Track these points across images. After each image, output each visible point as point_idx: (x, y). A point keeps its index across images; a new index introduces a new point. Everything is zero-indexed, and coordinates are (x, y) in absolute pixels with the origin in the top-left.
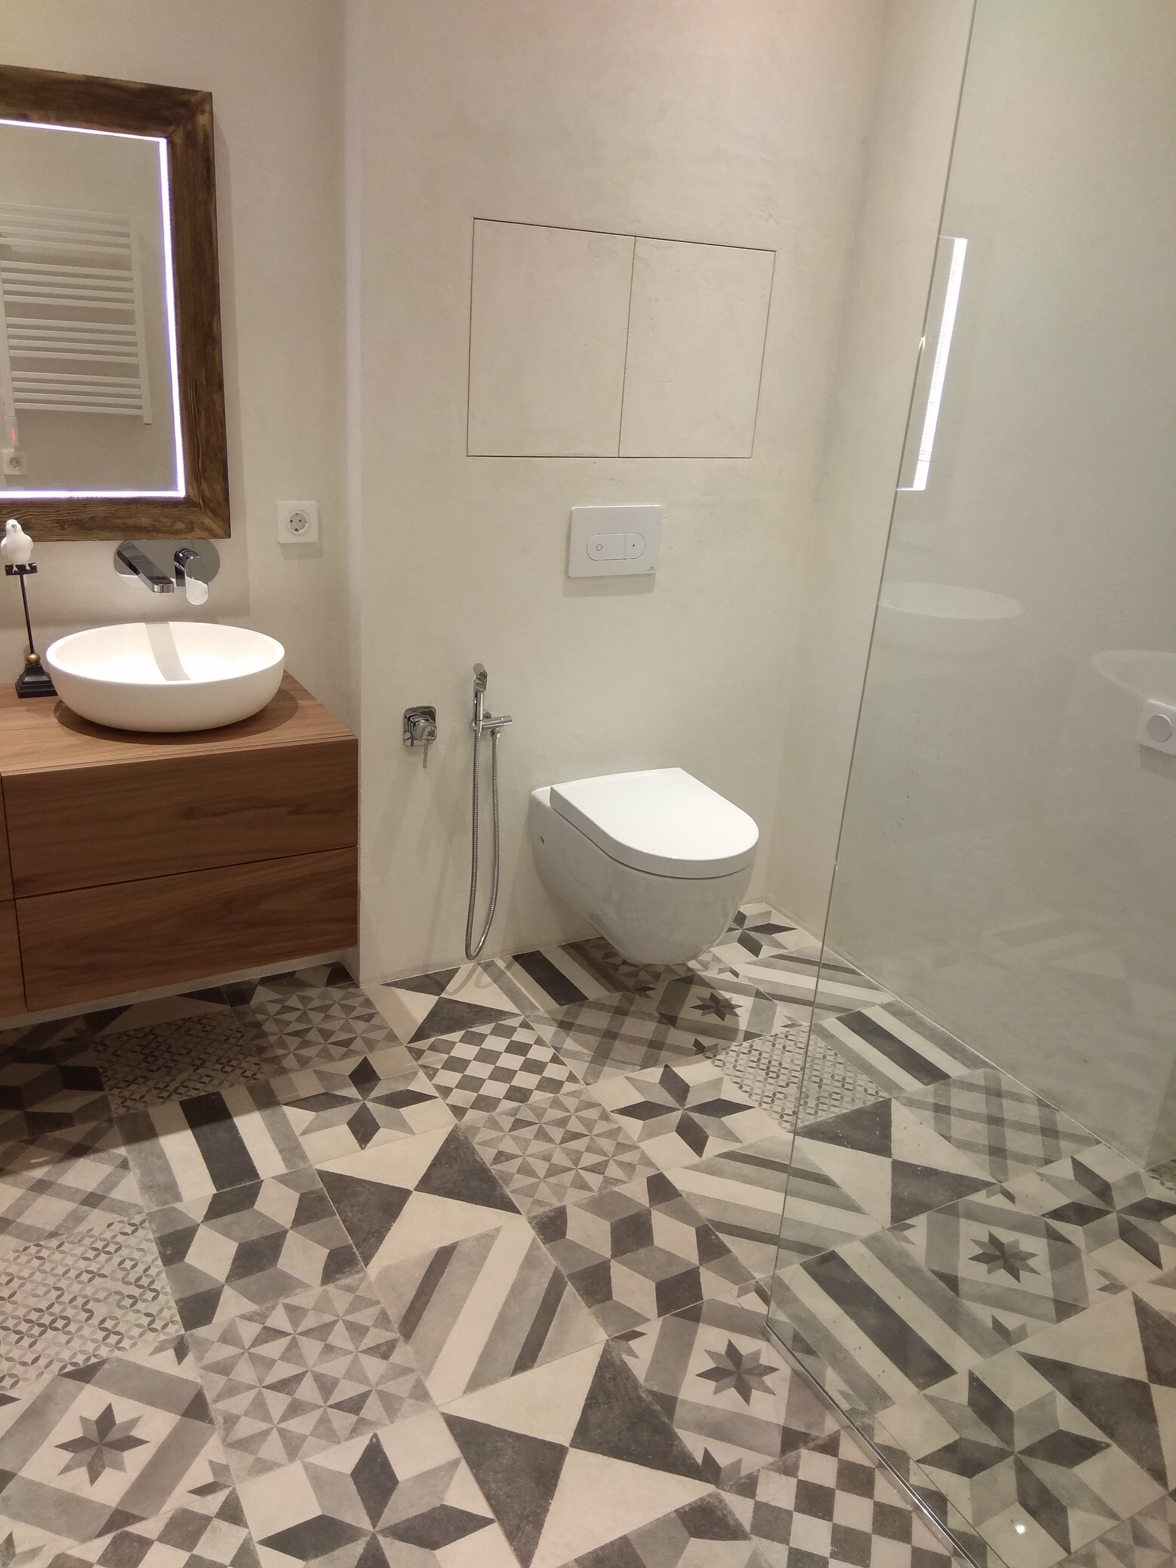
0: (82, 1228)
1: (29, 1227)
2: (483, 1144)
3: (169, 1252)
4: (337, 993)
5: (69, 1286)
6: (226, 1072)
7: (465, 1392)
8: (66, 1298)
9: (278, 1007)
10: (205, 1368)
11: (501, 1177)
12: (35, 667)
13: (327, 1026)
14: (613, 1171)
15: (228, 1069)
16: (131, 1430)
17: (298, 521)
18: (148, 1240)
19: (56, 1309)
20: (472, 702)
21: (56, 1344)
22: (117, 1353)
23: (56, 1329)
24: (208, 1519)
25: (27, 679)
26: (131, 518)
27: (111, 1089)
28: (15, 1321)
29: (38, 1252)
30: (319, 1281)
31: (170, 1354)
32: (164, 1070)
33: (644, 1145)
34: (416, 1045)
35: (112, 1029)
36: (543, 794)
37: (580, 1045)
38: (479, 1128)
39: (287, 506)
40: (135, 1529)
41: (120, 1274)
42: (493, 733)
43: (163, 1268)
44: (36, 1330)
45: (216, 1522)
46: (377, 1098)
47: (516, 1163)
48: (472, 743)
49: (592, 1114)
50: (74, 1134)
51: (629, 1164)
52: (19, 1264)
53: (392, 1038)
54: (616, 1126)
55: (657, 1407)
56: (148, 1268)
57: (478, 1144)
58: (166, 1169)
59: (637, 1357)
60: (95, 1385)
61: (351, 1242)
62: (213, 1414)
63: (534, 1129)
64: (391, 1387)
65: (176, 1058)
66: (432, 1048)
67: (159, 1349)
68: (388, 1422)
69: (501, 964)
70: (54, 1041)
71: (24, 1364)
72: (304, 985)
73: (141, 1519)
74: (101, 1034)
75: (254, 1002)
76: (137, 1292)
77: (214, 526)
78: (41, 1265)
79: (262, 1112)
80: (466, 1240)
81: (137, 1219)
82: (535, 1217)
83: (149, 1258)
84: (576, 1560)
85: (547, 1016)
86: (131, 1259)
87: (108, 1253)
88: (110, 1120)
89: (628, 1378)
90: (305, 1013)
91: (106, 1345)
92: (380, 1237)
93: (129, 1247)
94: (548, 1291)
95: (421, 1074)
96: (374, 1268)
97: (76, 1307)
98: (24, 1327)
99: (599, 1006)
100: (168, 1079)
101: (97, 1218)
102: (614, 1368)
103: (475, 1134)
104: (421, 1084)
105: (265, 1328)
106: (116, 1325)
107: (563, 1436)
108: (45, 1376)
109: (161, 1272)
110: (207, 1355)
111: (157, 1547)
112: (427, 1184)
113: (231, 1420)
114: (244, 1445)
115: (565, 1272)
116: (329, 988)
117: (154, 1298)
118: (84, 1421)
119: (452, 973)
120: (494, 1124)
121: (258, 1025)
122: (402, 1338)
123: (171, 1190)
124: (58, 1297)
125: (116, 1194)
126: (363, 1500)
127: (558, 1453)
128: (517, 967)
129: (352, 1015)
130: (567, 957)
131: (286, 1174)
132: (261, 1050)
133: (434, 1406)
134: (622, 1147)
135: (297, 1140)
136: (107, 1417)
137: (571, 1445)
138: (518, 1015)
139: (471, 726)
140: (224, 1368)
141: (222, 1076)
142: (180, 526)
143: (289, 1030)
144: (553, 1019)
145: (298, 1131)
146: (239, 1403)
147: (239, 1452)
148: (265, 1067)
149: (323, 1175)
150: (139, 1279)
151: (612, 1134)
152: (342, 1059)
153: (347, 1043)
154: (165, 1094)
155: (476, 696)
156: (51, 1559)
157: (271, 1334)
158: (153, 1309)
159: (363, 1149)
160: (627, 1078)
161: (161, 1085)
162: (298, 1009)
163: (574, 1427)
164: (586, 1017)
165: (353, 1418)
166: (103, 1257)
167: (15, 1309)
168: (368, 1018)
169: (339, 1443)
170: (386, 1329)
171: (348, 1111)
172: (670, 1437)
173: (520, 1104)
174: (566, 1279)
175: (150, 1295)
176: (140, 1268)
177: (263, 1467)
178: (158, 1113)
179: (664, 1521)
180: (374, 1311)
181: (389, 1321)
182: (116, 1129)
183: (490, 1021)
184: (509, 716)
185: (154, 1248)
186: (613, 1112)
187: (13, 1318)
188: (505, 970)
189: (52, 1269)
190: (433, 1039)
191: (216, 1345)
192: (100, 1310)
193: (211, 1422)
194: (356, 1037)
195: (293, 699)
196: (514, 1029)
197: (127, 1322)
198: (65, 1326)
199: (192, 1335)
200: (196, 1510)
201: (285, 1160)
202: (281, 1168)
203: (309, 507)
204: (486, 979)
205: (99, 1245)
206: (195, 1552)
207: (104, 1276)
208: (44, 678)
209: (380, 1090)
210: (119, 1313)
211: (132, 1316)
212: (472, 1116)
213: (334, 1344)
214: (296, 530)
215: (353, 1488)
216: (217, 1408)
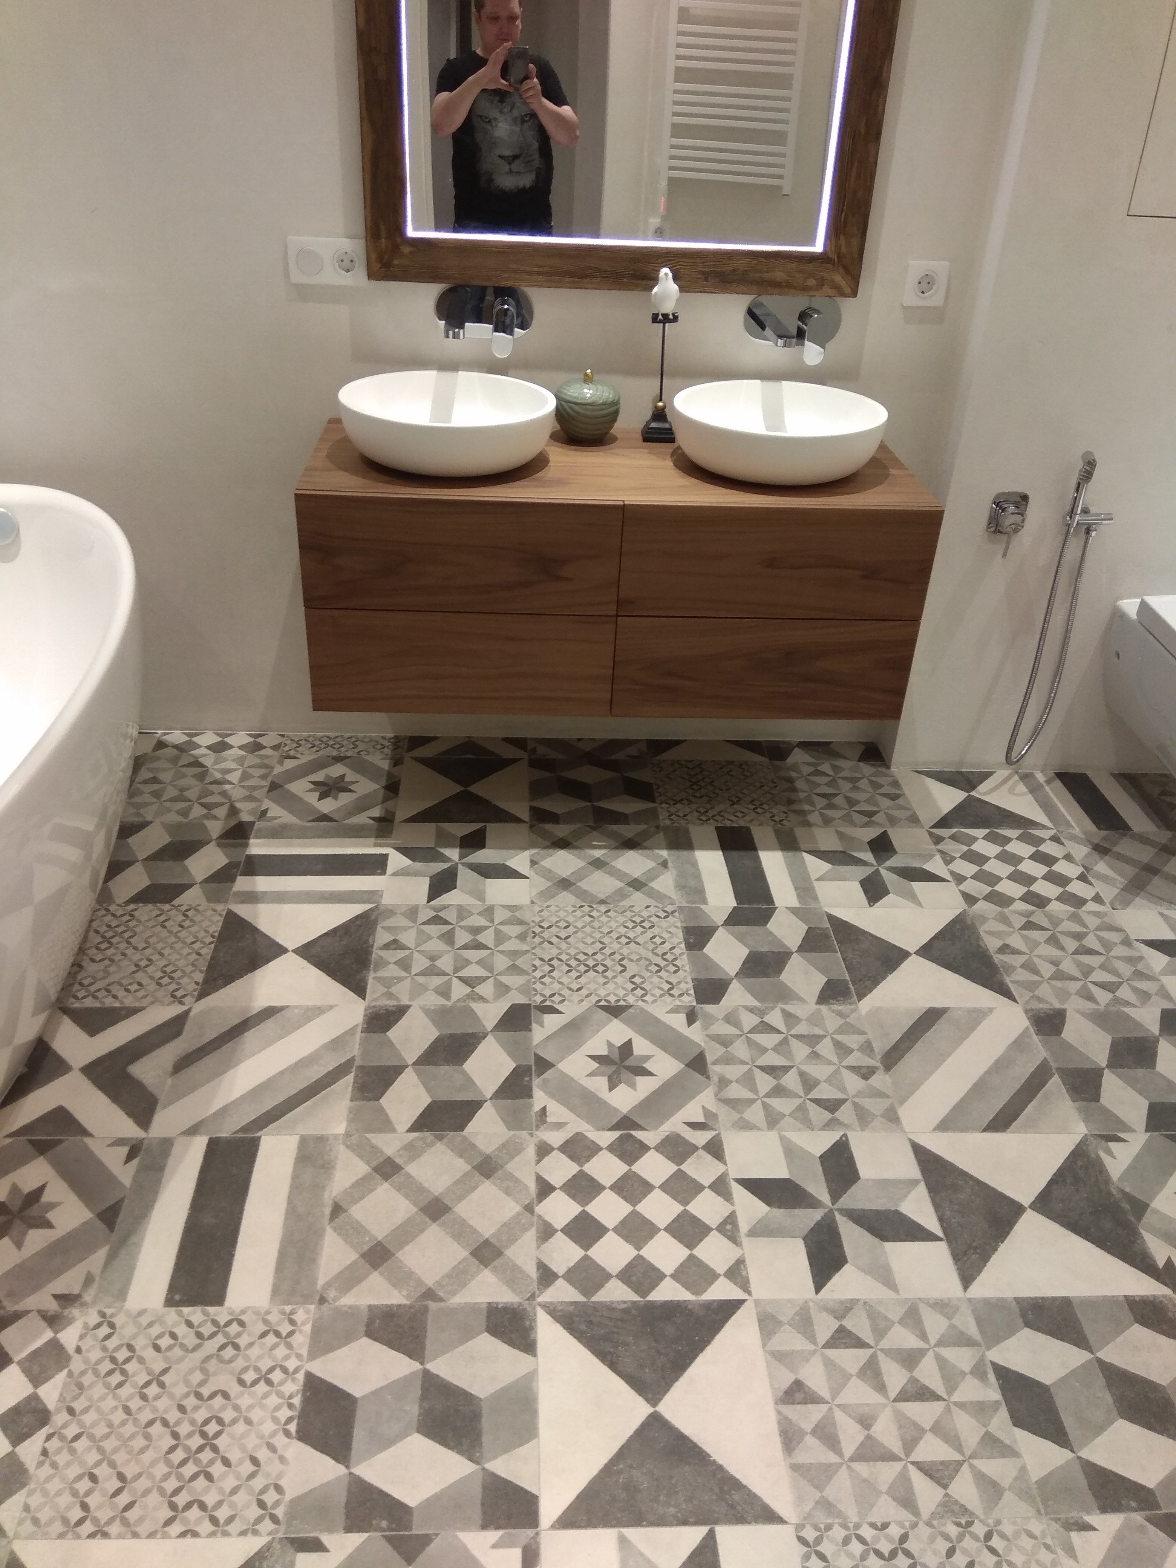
0: (625, 903)
1: (586, 892)
2: (991, 933)
3: (692, 941)
4: (867, 769)
5: (611, 943)
6: (757, 813)
7: (934, 1130)
8: (607, 951)
9: (811, 769)
10: (708, 1036)
11: (1003, 967)
12: (660, 415)
13: (854, 795)
14: (1124, 993)
15: (759, 810)
16: (646, 1062)
17: (926, 283)
18: (676, 927)
19: (599, 957)
20: (1071, 494)
21: (596, 982)
22: (640, 1003)
23: (597, 972)
24: (695, 1148)
25: (653, 425)
26: (767, 272)
27: (661, 803)
28: (568, 957)
29: (590, 911)
30: (815, 999)
31: (682, 1017)
32: (705, 798)
33: (1165, 979)
34: (938, 831)
35: (668, 755)
36: (1130, 606)
37: (1113, 870)
38: (988, 919)
39: (918, 266)
40: (638, 1134)
41: (652, 946)
42: (1088, 532)
43: (685, 951)
44: (582, 968)
45: (701, 1152)
46: (892, 868)
47: (1021, 959)
48: (1061, 538)
49: (1114, 937)
50: (629, 830)
51: (1145, 992)
52: (575, 916)
53: (914, 820)
54: (1137, 954)
55: (1127, 1207)
56: (673, 948)
57: (985, 932)
58: (698, 876)
59: (1115, 1158)
60: (621, 1020)
61: (848, 978)
62: (710, 1073)
63: (1047, 934)
64: (867, 1103)
65: (717, 791)
66: (953, 837)
67: (672, 1011)
68: (859, 1129)
69: (1041, 778)
70: (620, 756)
71: (570, 989)
72: (836, 755)
73: (642, 1128)
74: (658, 758)
75: (790, 760)
76: (663, 963)
77: (843, 283)
78: (592, 922)
79: (785, 853)
80: (958, 1009)
81: (669, 908)
82: (1032, 1010)
83: (675, 941)
84: (1015, 1299)
85: (1081, 836)
86: (661, 937)
87: (643, 927)
88: (658, 827)
89: (1101, 1172)
90: (834, 780)
91: (633, 995)
92: (876, 982)
93: (660, 927)
94: (1033, 1075)
95: (938, 858)
96: (867, 1004)
97: (614, 960)
98: (573, 963)
99: (1143, 839)
100: (708, 806)
101: (638, 899)
102: (1088, 1159)
103: (983, 923)
104: (936, 866)
105: (762, 1022)
106: (643, 983)
107: (1024, 1195)
108: (584, 1003)
109: (683, 953)
110: (712, 1027)
111: (652, 1153)
112: (927, 951)
113: (724, 1083)
114: (733, 1103)
115: (1053, 1065)
116: (861, 764)
117: (675, 972)
118: (610, 1044)
119: (986, 776)
120: (1004, 919)
121: (790, 780)
122: (882, 1068)
123: (698, 893)
124: (602, 949)
125: (655, 885)
126: (827, 1181)
127: (1017, 1210)
128: (1058, 783)
129: (878, 792)
130: (1117, 785)
131: (799, 908)
132: (790, 802)
133: (903, 1130)
134: (1139, 975)
135: (812, 883)
136: (627, 1048)
137: (1030, 1207)
138: (1051, 829)
139: (1064, 518)
140: (725, 1042)
141: (753, 815)
142: (811, 282)
143: (818, 791)
144: (1088, 841)
145: (813, 876)
146: (733, 1072)
147: (728, 1108)
148: (792, 816)
149: (831, 918)
150: (665, 954)
151: (1131, 960)
152: (863, 826)
153: (870, 814)
154: (703, 818)
155: (1077, 490)
156: (571, 1135)
157: (766, 1028)
158: (674, 980)
159: (871, 906)
160: (1161, 914)
161: (702, 810)
162: (829, 775)
163: (1036, 1194)
164: (1125, 847)
165: (827, 1115)
166: (639, 929)
167: (569, 948)
168: (894, 797)
169: (813, 1130)
170: (869, 1056)
171: (863, 872)
172: (1134, 1235)
173: (1035, 908)
174: (1054, 1071)
175: (672, 969)
176: (667, 946)
177: (745, 1126)
178: (697, 831)
179: (1112, 1301)
180: (861, 1039)
181: (872, 1050)
182: (661, 834)
183: (1019, 828)
184: (1109, 514)
185: (681, 935)
186: (1138, 940)
187: (567, 954)
188: (1044, 784)
189: (599, 927)
190: (955, 830)
191: (720, 1022)
192: (632, 969)
193: (708, 1077)
194: (879, 812)
195: (885, 467)
196: (1043, 841)
197: (652, 983)
198: (604, 971)
199: (701, 1008)
200: (687, 1138)
201: (799, 896)
202: (795, 903)
203: (940, 268)
204: (1022, 788)
205: (638, 919)
206: (681, 1167)
207: (638, 944)
208: (667, 426)
209: (894, 862)
210: (646, 974)
211: (655, 980)
212: (982, 906)
213: (820, 1053)
214: (923, 292)
215: (819, 1169)
216: (715, 1070)
